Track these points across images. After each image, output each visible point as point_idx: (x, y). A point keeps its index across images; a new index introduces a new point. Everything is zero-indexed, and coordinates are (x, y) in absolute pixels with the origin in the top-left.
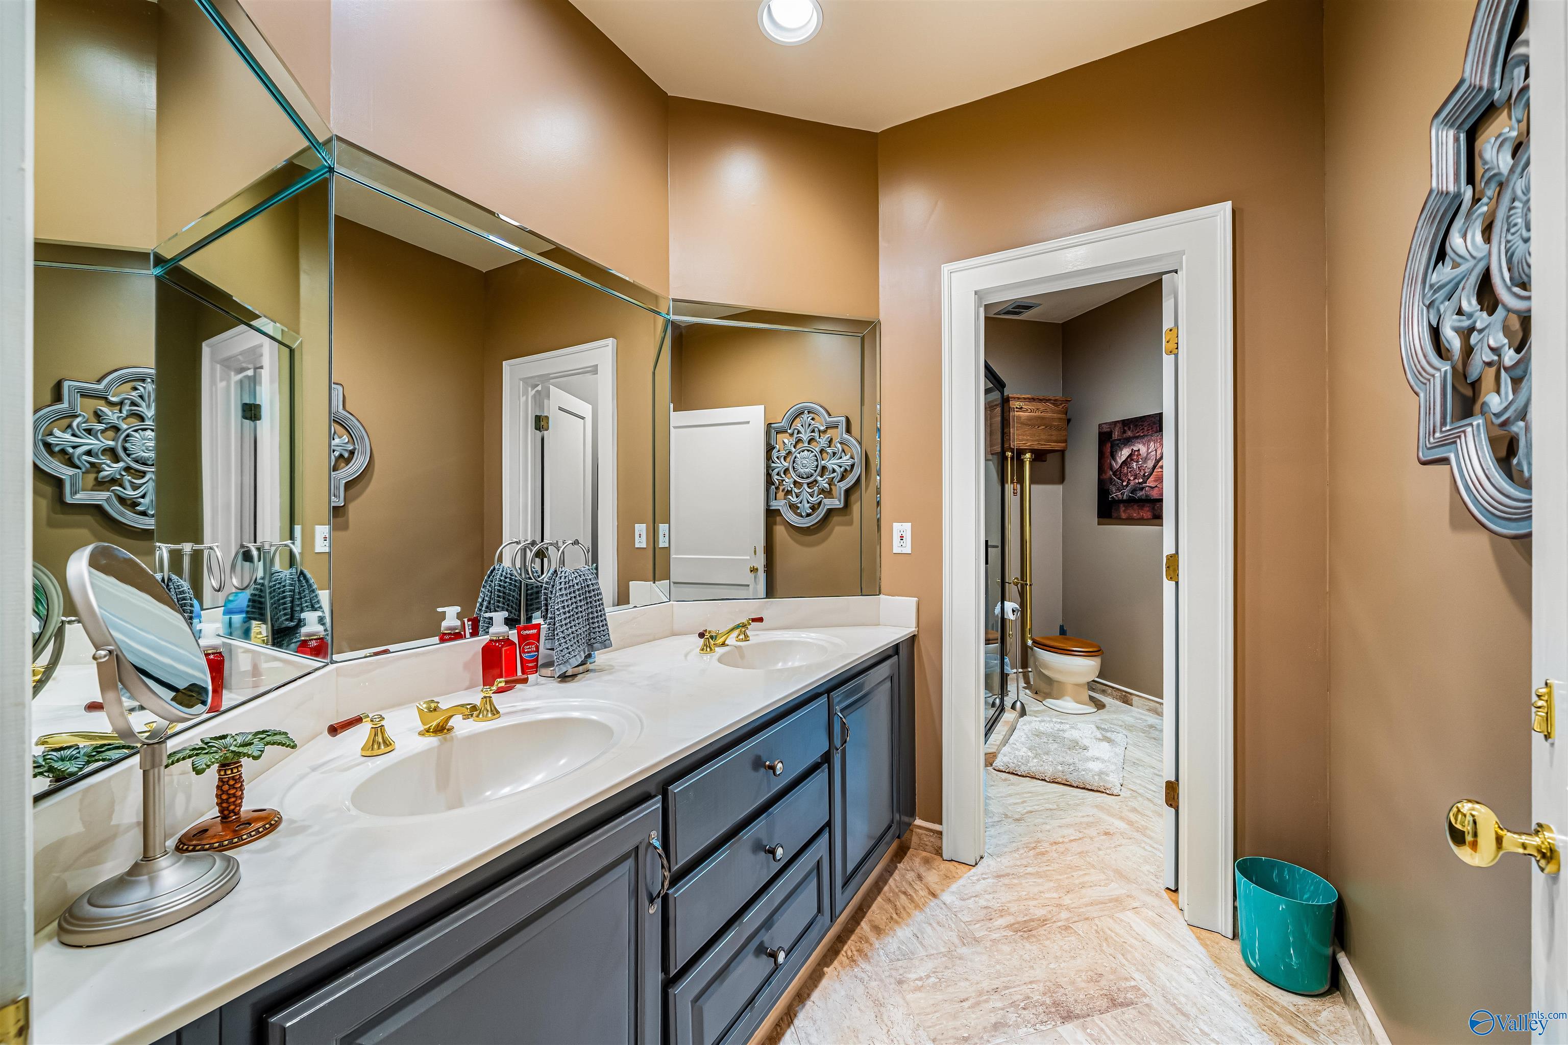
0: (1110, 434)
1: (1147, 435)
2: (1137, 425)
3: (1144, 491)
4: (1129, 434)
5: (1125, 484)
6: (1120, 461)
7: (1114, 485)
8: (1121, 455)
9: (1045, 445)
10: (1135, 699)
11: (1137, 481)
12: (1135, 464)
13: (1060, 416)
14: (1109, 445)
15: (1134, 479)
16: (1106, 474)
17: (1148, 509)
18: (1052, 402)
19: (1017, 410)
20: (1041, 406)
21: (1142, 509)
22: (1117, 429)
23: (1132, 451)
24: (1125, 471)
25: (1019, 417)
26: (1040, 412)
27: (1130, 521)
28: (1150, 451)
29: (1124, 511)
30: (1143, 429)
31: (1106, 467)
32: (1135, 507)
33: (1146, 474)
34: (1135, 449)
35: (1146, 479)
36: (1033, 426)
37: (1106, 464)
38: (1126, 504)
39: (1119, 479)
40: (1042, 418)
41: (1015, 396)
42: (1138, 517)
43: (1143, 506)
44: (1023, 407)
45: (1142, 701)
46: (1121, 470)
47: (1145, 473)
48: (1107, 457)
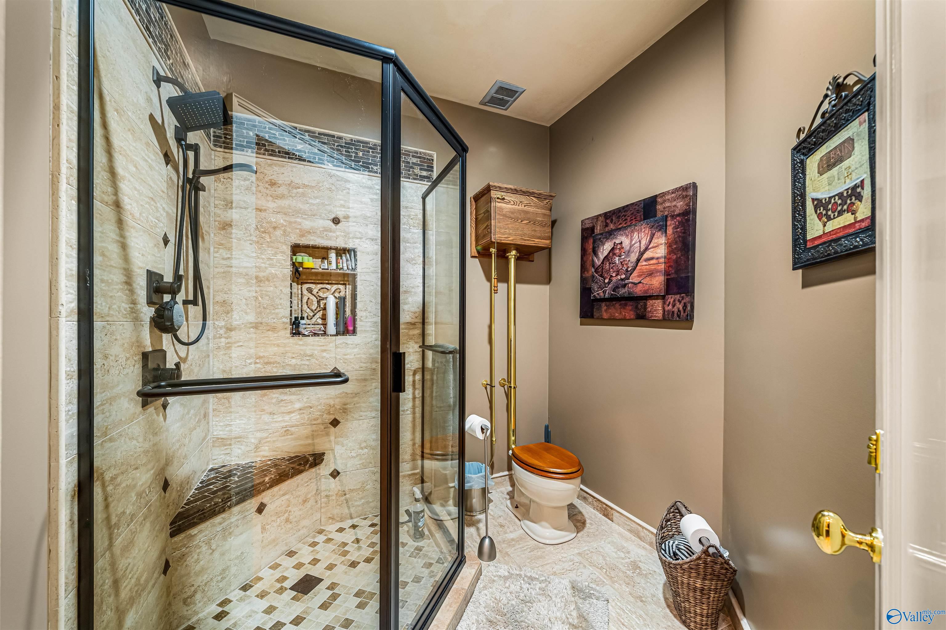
0: (592, 229)
1: (630, 226)
2: (620, 216)
3: (626, 288)
4: (612, 226)
5: (607, 281)
6: (602, 257)
7: (596, 282)
8: (603, 250)
9: (528, 240)
10: (616, 514)
11: (619, 277)
12: (617, 258)
13: (544, 211)
14: (591, 241)
15: (617, 275)
16: (588, 272)
17: (630, 308)
18: (536, 195)
19: (499, 200)
20: (525, 199)
21: (624, 309)
22: (599, 223)
23: (615, 245)
24: (607, 267)
25: (501, 209)
26: (523, 205)
27: (613, 321)
28: (633, 242)
29: (606, 311)
30: (626, 219)
31: (588, 264)
32: (617, 305)
33: (629, 269)
34: (618, 241)
35: (628, 275)
36: (516, 220)
37: (588, 262)
38: (608, 303)
39: (601, 276)
40: (526, 212)
41: (496, 184)
42: (620, 317)
43: (626, 305)
44: (506, 198)
45: (623, 519)
46: (602, 267)
47: (628, 267)
48: (590, 254)
